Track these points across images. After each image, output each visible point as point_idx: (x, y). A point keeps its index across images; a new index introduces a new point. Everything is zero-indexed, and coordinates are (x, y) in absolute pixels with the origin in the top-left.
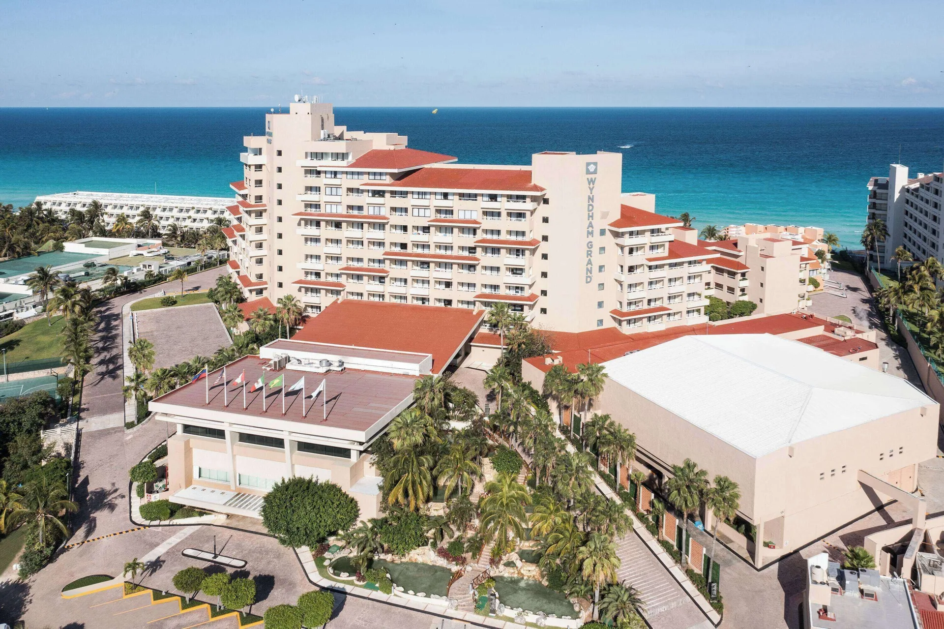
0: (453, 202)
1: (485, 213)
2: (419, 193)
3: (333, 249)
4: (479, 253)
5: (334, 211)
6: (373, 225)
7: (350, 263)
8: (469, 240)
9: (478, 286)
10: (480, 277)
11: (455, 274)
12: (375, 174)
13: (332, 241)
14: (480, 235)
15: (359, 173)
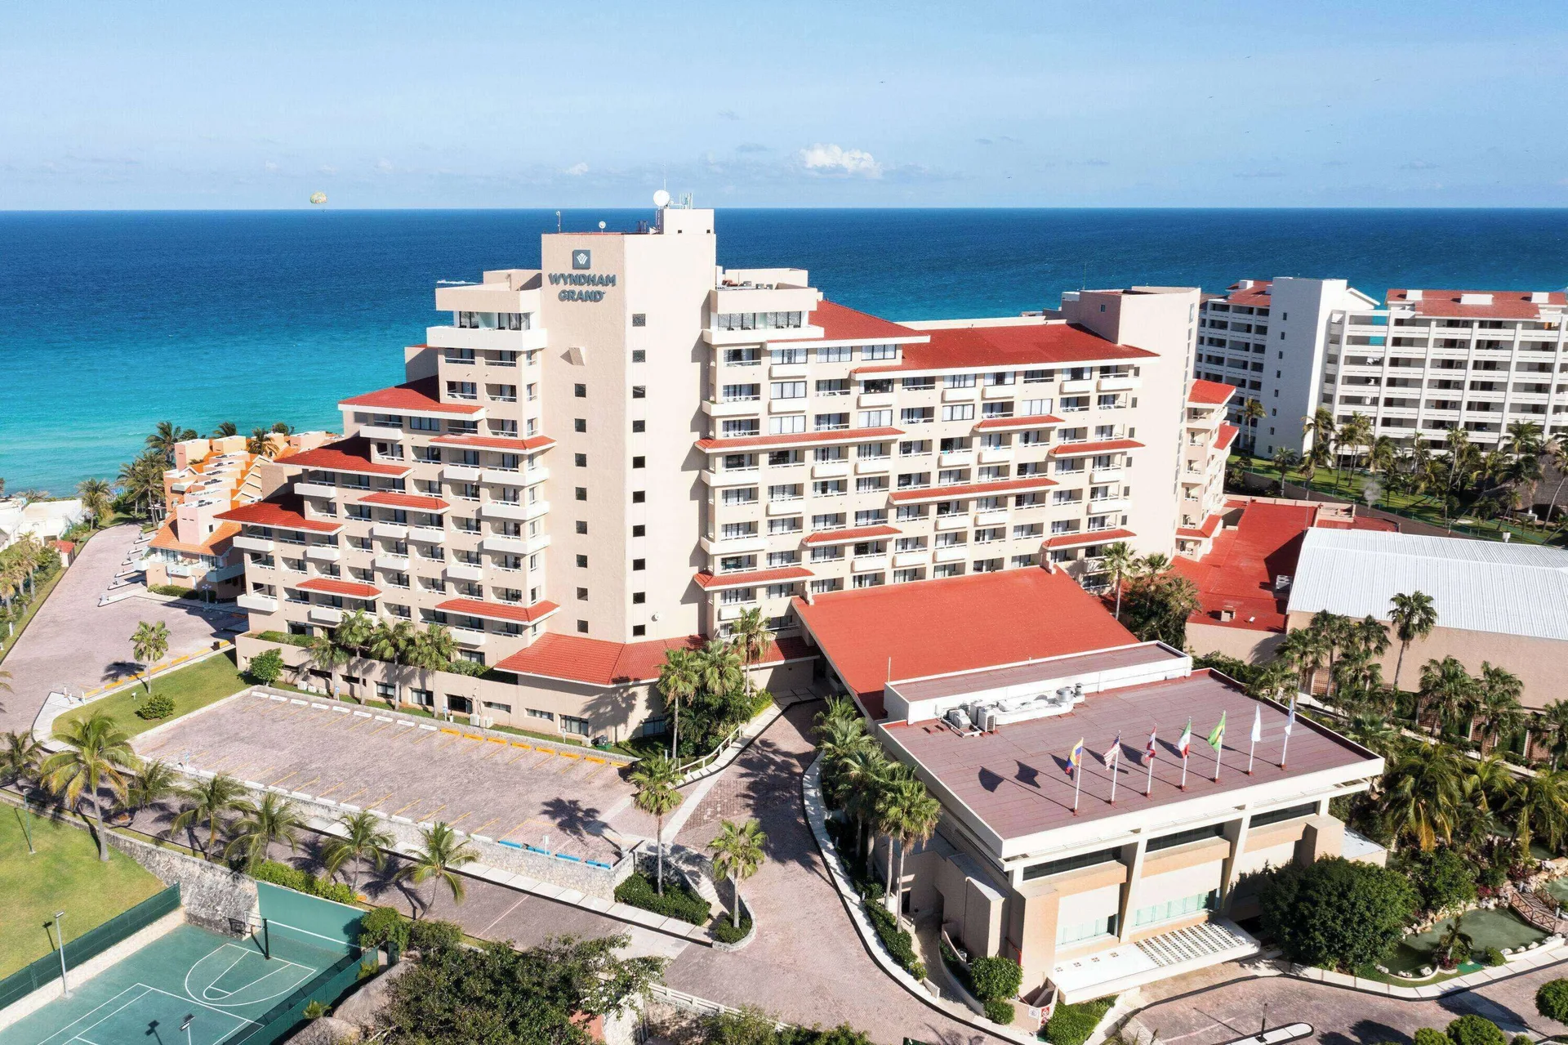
0: (1015, 390)
1: (1067, 402)
2: (954, 378)
3: (785, 506)
4: (1052, 471)
5: (787, 430)
6: (865, 450)
7: (820, 526)
8: (1035, 453)
9: (1047, 529)
10: (1051, 512)
11: (1010, 516)
12: (873, 349)
13: (783, 489)
14: (1056, 441)
15: (840, 350)
